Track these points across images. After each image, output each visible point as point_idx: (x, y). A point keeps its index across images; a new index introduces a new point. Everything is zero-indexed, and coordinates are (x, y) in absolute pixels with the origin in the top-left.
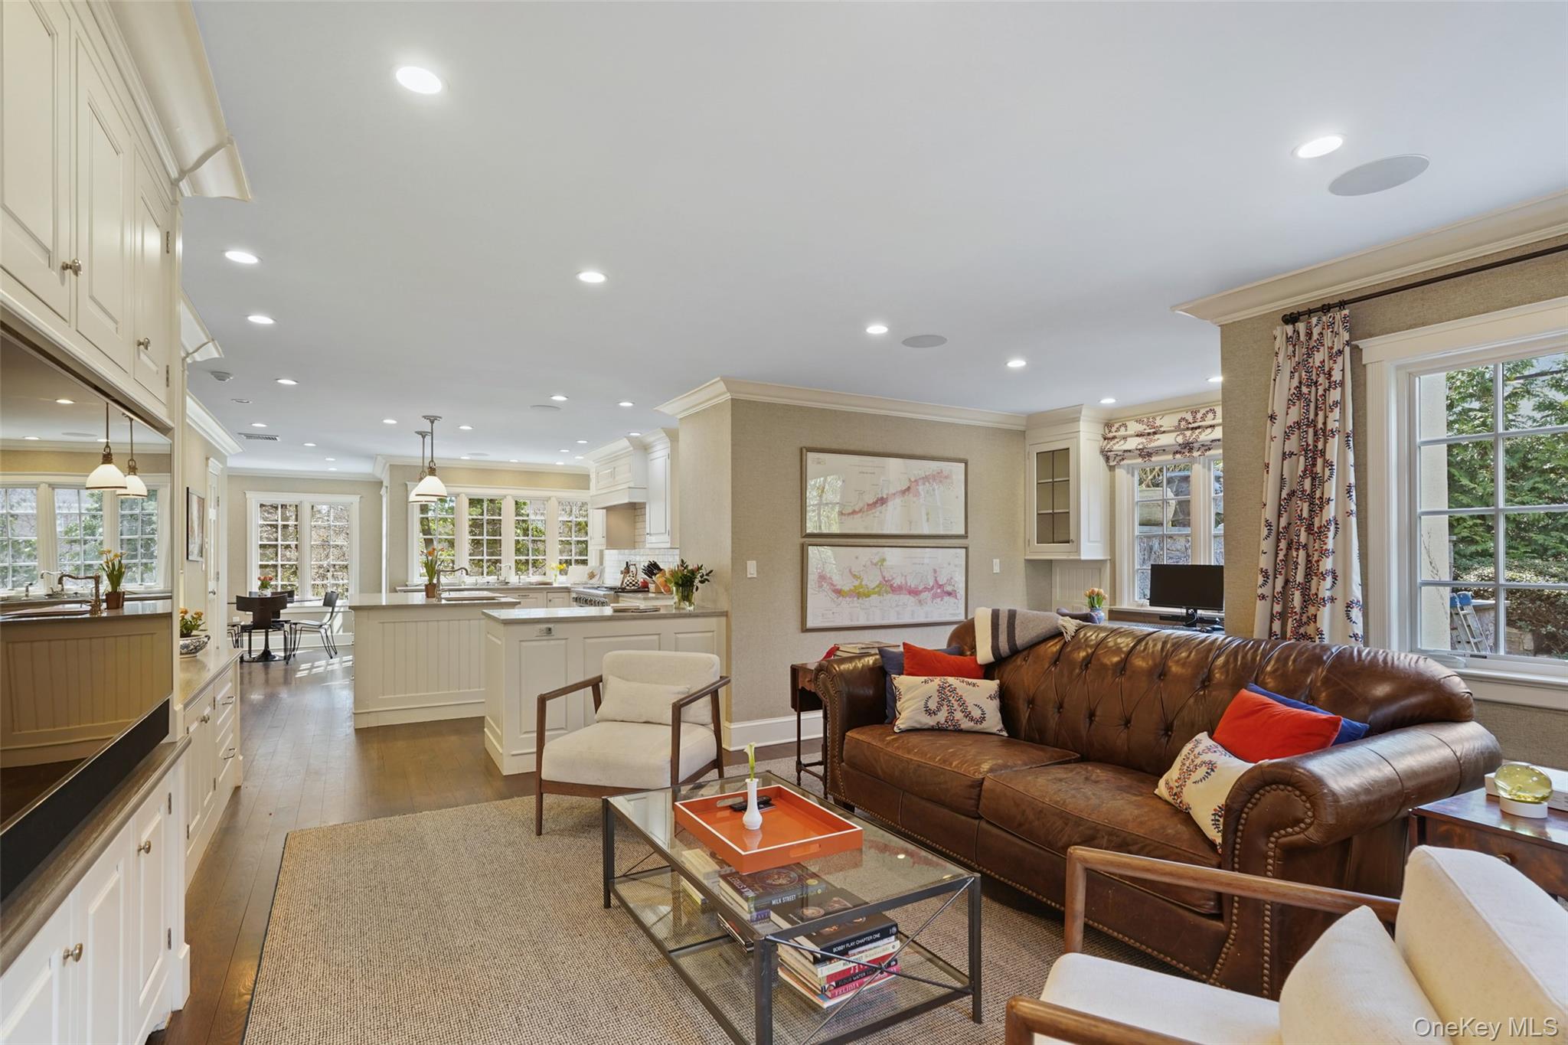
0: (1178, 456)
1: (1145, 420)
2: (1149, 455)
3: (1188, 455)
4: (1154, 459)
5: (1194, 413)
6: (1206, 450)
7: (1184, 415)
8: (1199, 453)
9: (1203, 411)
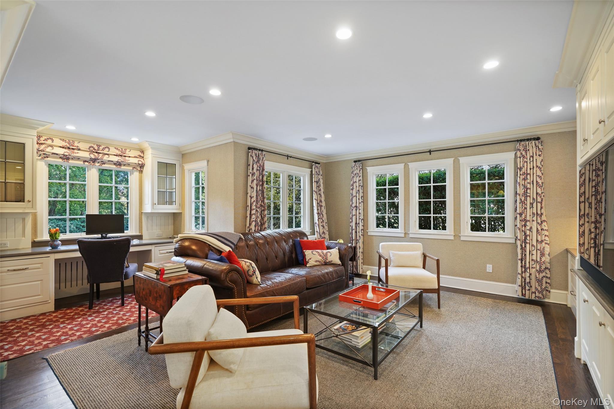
0: (86, 163)
1: (67, 141)
2: (68, 159)
3: (93, 164)
4: (71, 161)
5: (99, 146)
6: (102, 164)
7: (92, 145)
8: (99, 164)
9: (104, 147)
